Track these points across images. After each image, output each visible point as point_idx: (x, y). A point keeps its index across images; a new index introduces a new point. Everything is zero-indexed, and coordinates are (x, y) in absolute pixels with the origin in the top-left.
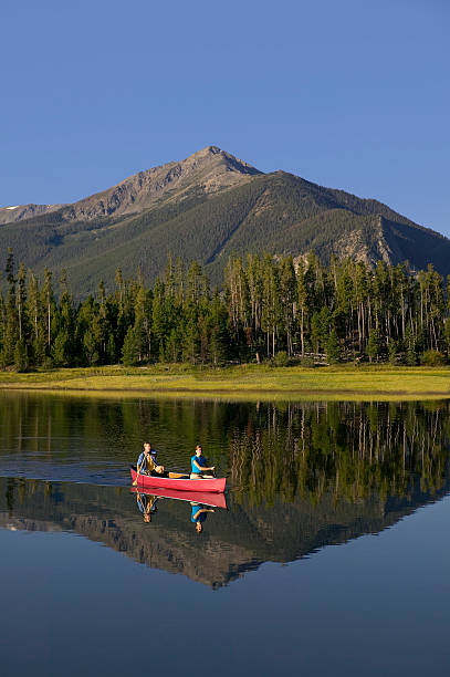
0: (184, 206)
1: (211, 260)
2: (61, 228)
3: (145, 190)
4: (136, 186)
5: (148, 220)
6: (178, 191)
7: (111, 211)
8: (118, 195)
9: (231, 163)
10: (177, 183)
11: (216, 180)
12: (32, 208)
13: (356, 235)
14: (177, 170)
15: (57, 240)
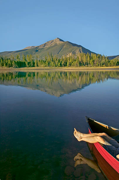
0: (54, 46)
1: (58, 53)
2: (38, 49)
3: (49, 44)
4: (47, 43)
5: (49, 48)
6: (53, 44)
7: (44, 47)
8: (45, 45)
9: (61, 40)
10: (53, 43)
11: (58, 42)
12: (33, 46)
13: (78, 50)
14: (53, 41)
15: (37, 51)
